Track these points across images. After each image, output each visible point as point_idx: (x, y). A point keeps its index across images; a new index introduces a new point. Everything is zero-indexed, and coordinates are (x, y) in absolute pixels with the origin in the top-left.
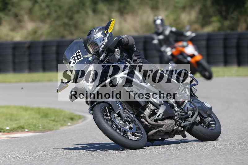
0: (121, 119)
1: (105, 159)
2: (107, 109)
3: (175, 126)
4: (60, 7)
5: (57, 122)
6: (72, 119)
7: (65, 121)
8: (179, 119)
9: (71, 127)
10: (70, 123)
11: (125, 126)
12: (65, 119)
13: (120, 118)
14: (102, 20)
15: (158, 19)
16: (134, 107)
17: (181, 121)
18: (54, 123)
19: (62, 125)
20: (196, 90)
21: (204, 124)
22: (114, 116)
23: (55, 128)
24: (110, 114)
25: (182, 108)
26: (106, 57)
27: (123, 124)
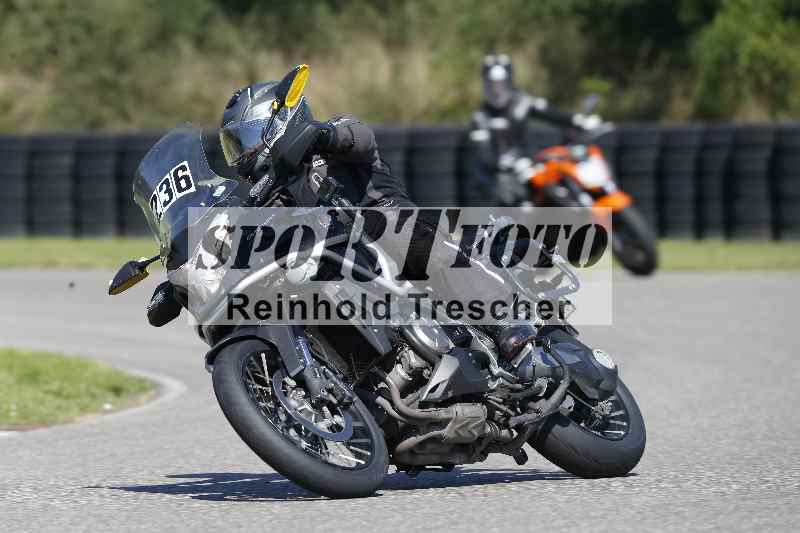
0: (305, 397)
1: (220, 523)
2: (264, 361)
3: (487, 424)
4: (89, 28)
5: (68, 397)
6: (117, 391)
7: (93, 396)
8: (504, 403)
9: (112, 416)
10: (111, 403)
11: (315, 421)
12: (94, 390)
13: (303, 393)
14: (224, 76)
15: (497, 63)
16: (352, 359)
17: (509, 411)
18: (59, 401)
19: (84, 410)
21: (590, 421)
22: (284, 383)
23: (61, 417)
24: (272, 377)
25: (515, 366)
26: (274, 187)
27: (311, 413)
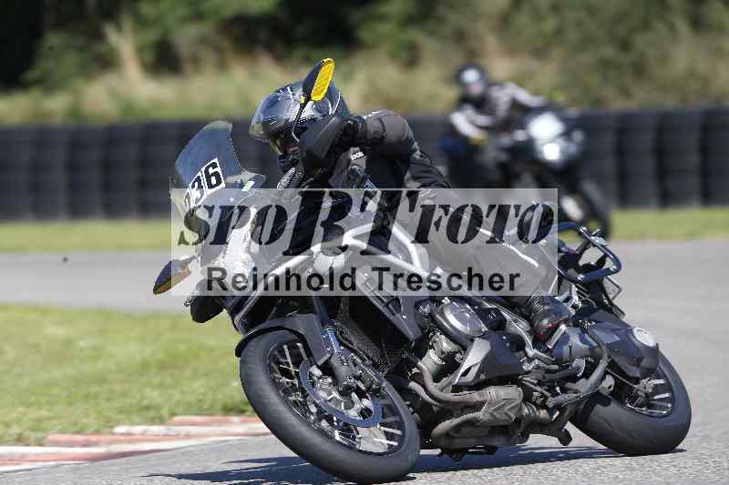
0: (332, 384)
2: (287, 351)
3: (524, 406)
8: (539, 384)
11: (346, 408)
13: (330, 380)
16: (384, 345)
17: (545, 392)
20: (617, 289)
21: (633, 399)
22: (311, 374)
24: (298, 367)
25: (550, 347)
27: (340, 402)
